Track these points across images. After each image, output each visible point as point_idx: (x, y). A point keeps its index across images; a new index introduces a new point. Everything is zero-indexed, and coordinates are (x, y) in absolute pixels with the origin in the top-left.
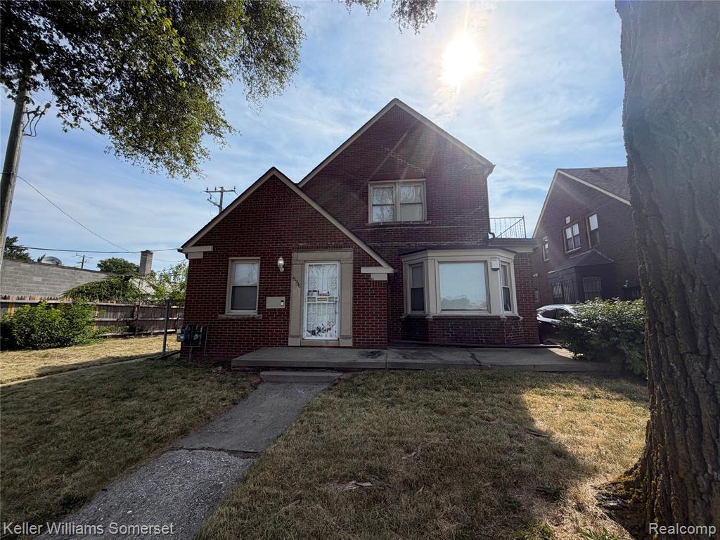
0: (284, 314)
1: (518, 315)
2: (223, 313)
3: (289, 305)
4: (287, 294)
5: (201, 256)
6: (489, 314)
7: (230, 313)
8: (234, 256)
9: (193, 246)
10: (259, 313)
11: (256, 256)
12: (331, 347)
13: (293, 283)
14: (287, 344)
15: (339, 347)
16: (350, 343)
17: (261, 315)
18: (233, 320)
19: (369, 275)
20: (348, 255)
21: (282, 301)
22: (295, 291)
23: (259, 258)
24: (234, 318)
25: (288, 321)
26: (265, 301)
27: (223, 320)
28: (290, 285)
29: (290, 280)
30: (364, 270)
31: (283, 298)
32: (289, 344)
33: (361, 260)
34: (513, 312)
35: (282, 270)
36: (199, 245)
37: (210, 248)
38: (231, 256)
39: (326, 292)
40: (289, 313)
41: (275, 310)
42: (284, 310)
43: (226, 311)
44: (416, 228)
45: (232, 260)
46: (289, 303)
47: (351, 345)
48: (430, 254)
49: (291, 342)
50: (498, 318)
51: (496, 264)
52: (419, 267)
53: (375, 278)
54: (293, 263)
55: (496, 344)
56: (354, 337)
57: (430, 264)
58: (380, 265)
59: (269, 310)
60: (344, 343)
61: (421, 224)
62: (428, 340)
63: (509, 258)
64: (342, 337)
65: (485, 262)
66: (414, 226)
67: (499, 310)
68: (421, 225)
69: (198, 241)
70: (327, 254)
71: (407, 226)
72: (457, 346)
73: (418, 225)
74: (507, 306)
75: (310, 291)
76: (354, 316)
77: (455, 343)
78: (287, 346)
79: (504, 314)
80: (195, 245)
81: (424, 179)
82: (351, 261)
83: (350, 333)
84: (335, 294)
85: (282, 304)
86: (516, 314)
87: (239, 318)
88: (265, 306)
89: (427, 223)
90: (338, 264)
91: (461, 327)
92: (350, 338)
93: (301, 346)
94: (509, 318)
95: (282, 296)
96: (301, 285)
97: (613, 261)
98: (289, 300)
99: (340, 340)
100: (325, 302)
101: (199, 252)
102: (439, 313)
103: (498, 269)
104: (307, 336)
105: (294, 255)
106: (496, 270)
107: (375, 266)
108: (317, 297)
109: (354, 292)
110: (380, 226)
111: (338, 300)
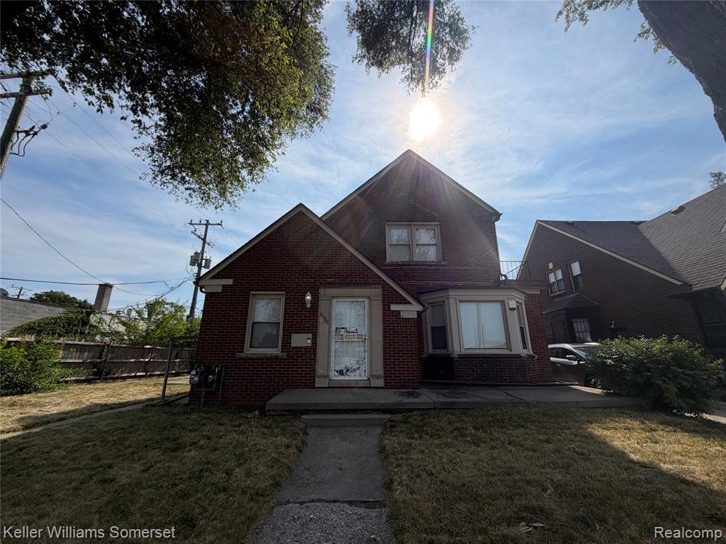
0: (312, 351)
1: (533, 354)
2: (242, 352)
3: (316, 343)
4: (313, 331)
5: (220, 290)
6: (511, 353)
7: (249, 351)
8: (256, 290)
9: (210, 278)
10: (282, 352)
11: (281, 291)
12: (362, 387)
13: (321, 320)
14: (314, 385)
15: (370, 388)
17: (285, 354)
19: (398, 312)
20: (377, 291)
22: (322, 327)
23: (284, 293)
25: (315, 359)
26: (291, 338)
27: (242, 359)
28: (317, 322)
29: (317, 317)
30: (394, 307)
31: (310, 336)
32: (317, 386)
33: (390, 297)
34: (529, 351)
35: (309, 306)
36: (218, 278)
37: (230, 282)
38: (253, 290)
39: (354, 330)
40: (316, 351)
41: (301, 348)
42: (311, 348)
43: (245, 350)
44: (433, 268)
45: (253, 295)
46: (316, 340)
47: (382, 385)
48: (452, 293)
49: (319, 383)
50: (519, 356)
51: (513, 304)
52: (441, 306)
53: (404, 315)
54: (320, 298)
55: (519, 382)
56: (385, 377)
57: (452, 302)
58: (409, 303)
59: (294, 348)
60: (375, 383)
62: (454, 379)
64: (372, 376)
65: (503, 302)
66: (431, 266)
67: (518, 349)
68: (438, 266)
69: (216, 274)
70: (357, 291)
71: (424, 265)
72: (483, 385)
73: (435, 265)
74: (525, 347)
75: (337, 328)
76: (385, 354)
77: (480, 382)
79: (524, 352)
80: (213, 278)
81: (438, 223)
82: (381, 298)
83: (381, 372)
84: (363, 331)
85: (309, 341)
87: (261, 356)
88: (290, 343)
89: (443, 263)
90: (366, 301)
91: (485, 366)
92: (381, 377)
93: (329, 388)
95: (308, 333)
96: (328, 321)
97: (597, 304)
99: (371, 379)
100: (354, 340)
101: (217, 285)
102: (463, 352)
103: (515, 309)
104: (335, 377)
105: (322, 291)
106: (512, 309)
107: (404, 303)
108: (345, 334)
109: (384, 329)
111: (367, 337)
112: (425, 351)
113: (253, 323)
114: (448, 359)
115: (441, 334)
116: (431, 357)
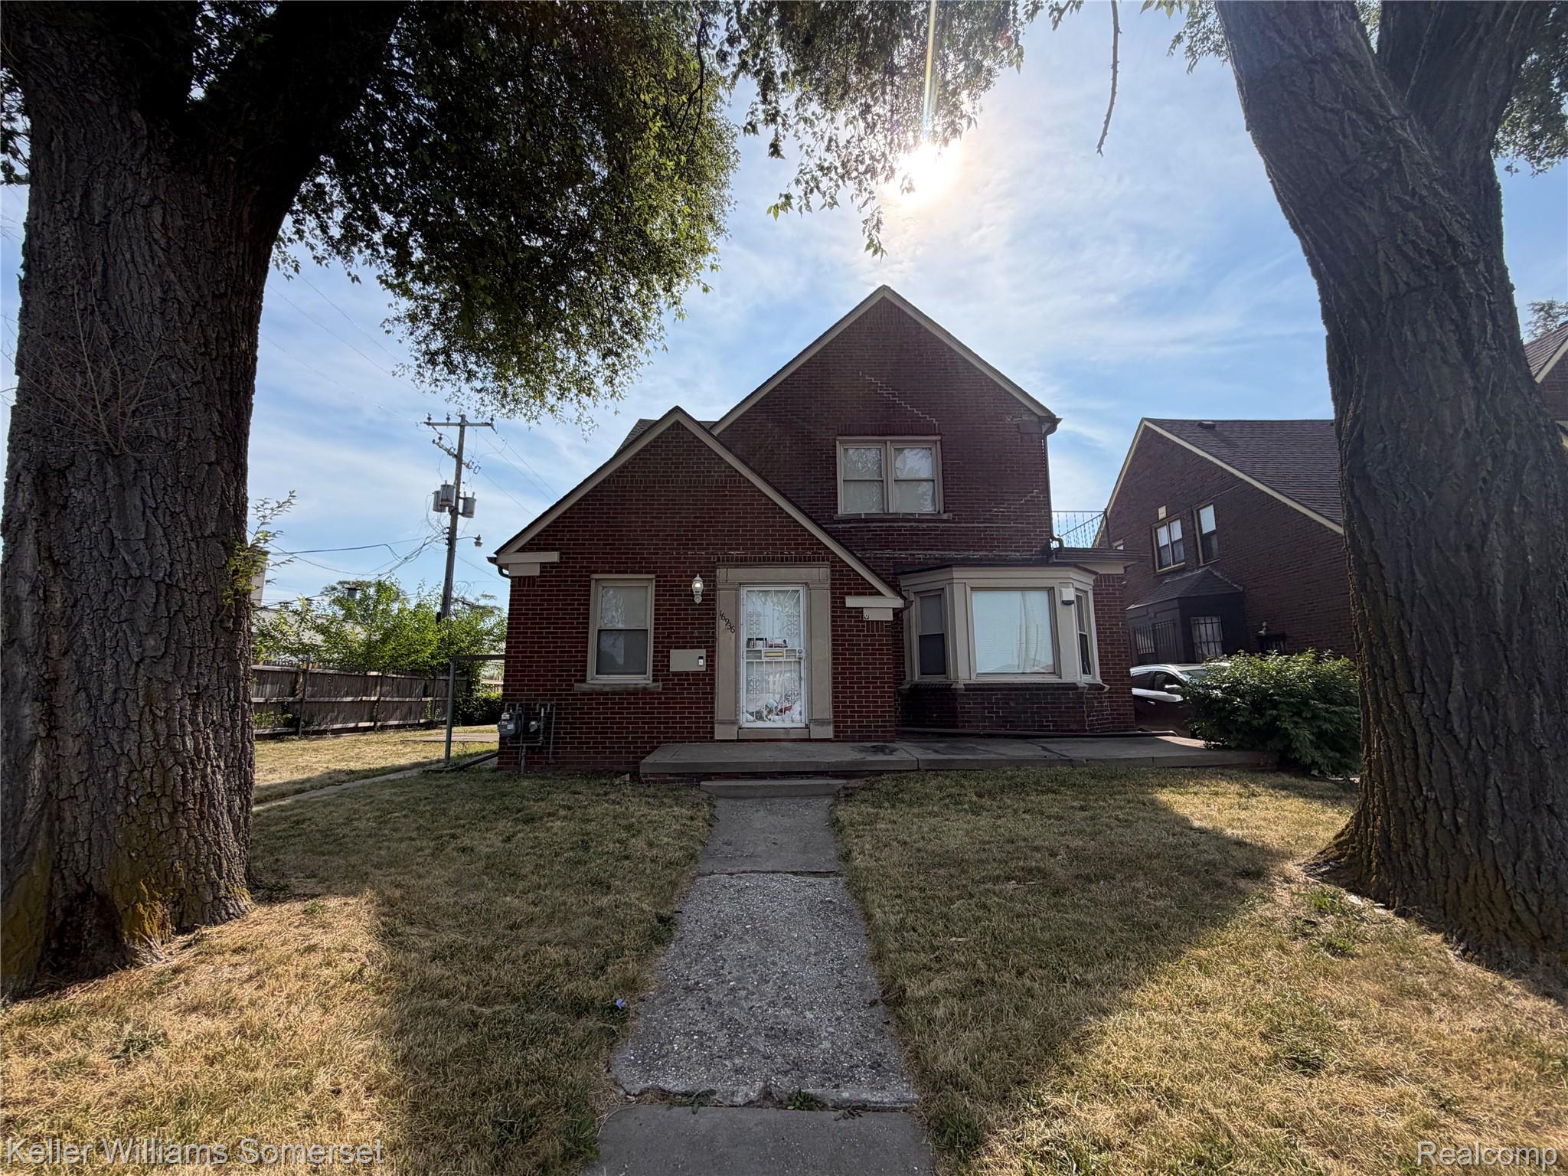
0: (704, 683)
1: (1101, 682)
2: (584, 681)
3: (713, 666)
4: (708, 643)
5: (536, 572)
6: (1059, 681)
7: (596, 680)
8: (603, 572)
9: (518, 551)
10: (654, 681)
11: (647, 573)
12: (794, 740)
13: (721, 625)
14: (712, 738)
15: (809, 740)
16: (828, 732)
17: (660, 684)
18: (607, 693)
19: (859, 611)
20: (821, 573)
21: (701, 658)
22: (724, 637)
23: (652, 576)
24: (607, 689)
25: (712, 693)
26: (668, 657)
27: (584, 694)
28: (714, 628)
29: (715, 619)
30: (851, 602)
31: (703, 652)
32: (716, 738)
33: (844, 584)
34: (1094, 677)
35: (698, 600)
36: (531, 550)
37: (553, 557)
38: (596, 572)
39: (780, 641)
40: (713, 680)
41: (687, 674)
42: (704, 674)
43: (589, 677)
44: (925, 525)
45: (597, 580)
46: (713, 661)
47: (831, 736)
48: (958, 574)
49: (720, 732)
50: (1073, 687)
51: (1069, 594)
52: (938, 597)
53: (870, 616)
54: (719, 587)
55: (1072, 731)
56: (835, 722)
57: (958, 591)
58: (878, 593)
59: (675, 674)
60: (818, 732)
61: (934, 519)
62: (957, 727)
63: (1086, 582)
64: (813, 721)
65: (1051, 590)
66: (922, 521)
67: (1073, 674)
68: (935, 521)
69: (529, 543)
70: (784, 572)
71: (909, 521)
72: (1006, 736)
73: (928, 521)
74: (1086, 668)
75: (750, 639)
76: (835, 684)
77: (1002, 732)
78: (712, 739)
79: (1083, 680)
80: (522, 550)
81: (938, 438)
82: (828, 586)
83: (828, 715)
84: (797, 643)
85: (701, 662)
86: (1098, 680)
87: (618, 688)
88: (668, 666)
89: (945, 516)
90: (802, 590)
91: (1012, 704)
92: (829, 723)
93: (739, 741)
94: (1093, 687)
95: (700, 648)
96: (734, 628)
97: (1241, 589)
98: (713, 656)
99: (812, 726)
100: (781, 659)
101: (532, 564)
102: (974, 679)
103: (1072, 602)
104: (747, 721)
105: (721, 573)
106: (1068, 603)
107: (871, 594)
108: (764, 650)
109: (833, 640)
110: (860, 521)
111: (803, 655)
112: (908, 678)
113: (600, 631)
114: (947, 693)
115: (937, 648)
116: (916, 689)
